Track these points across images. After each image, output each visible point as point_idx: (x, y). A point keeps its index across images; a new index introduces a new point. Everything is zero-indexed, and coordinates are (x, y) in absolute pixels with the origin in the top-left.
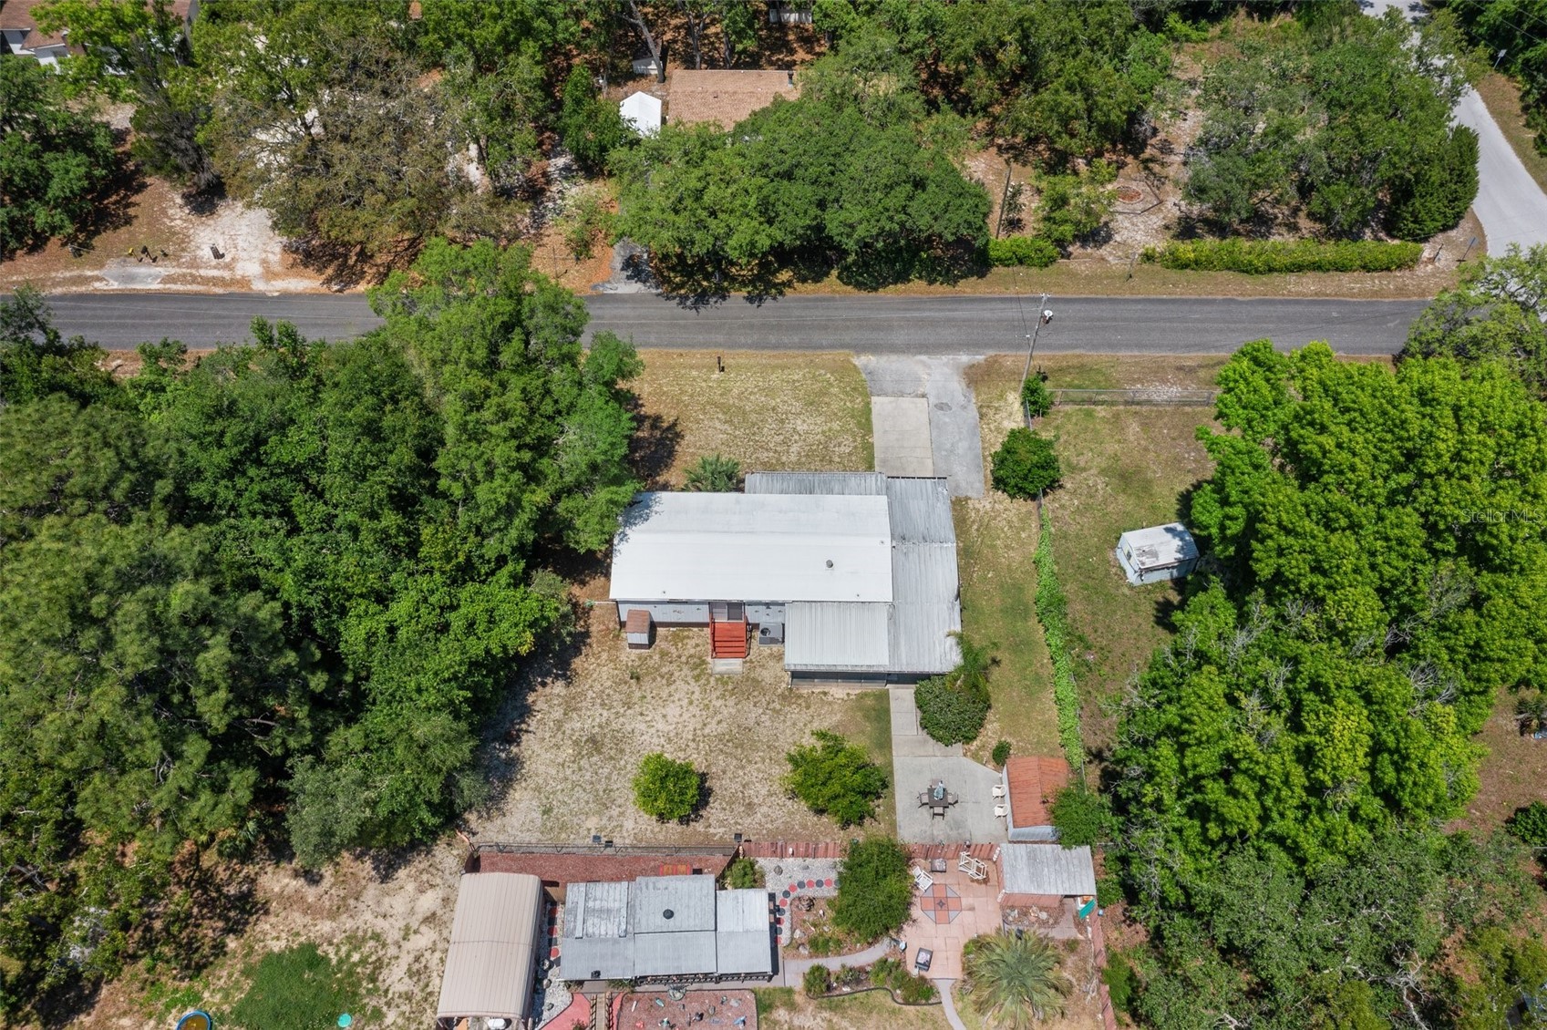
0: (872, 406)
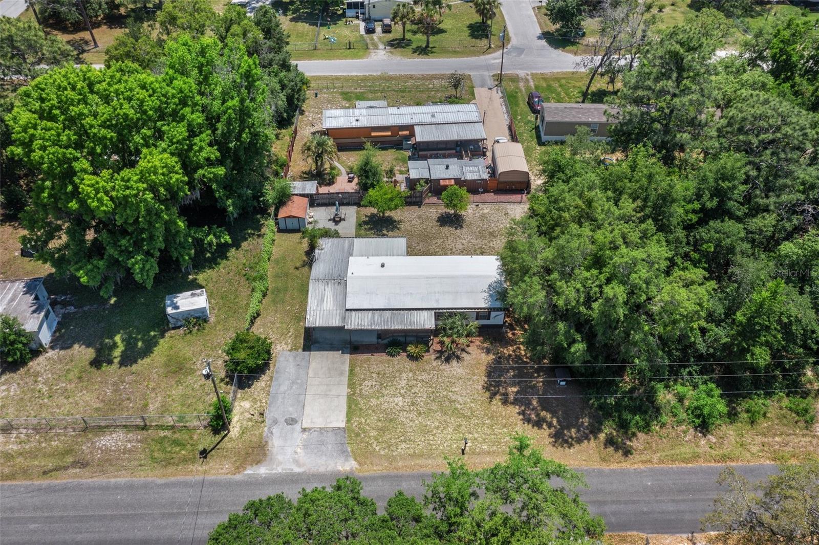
0: (345, 419)
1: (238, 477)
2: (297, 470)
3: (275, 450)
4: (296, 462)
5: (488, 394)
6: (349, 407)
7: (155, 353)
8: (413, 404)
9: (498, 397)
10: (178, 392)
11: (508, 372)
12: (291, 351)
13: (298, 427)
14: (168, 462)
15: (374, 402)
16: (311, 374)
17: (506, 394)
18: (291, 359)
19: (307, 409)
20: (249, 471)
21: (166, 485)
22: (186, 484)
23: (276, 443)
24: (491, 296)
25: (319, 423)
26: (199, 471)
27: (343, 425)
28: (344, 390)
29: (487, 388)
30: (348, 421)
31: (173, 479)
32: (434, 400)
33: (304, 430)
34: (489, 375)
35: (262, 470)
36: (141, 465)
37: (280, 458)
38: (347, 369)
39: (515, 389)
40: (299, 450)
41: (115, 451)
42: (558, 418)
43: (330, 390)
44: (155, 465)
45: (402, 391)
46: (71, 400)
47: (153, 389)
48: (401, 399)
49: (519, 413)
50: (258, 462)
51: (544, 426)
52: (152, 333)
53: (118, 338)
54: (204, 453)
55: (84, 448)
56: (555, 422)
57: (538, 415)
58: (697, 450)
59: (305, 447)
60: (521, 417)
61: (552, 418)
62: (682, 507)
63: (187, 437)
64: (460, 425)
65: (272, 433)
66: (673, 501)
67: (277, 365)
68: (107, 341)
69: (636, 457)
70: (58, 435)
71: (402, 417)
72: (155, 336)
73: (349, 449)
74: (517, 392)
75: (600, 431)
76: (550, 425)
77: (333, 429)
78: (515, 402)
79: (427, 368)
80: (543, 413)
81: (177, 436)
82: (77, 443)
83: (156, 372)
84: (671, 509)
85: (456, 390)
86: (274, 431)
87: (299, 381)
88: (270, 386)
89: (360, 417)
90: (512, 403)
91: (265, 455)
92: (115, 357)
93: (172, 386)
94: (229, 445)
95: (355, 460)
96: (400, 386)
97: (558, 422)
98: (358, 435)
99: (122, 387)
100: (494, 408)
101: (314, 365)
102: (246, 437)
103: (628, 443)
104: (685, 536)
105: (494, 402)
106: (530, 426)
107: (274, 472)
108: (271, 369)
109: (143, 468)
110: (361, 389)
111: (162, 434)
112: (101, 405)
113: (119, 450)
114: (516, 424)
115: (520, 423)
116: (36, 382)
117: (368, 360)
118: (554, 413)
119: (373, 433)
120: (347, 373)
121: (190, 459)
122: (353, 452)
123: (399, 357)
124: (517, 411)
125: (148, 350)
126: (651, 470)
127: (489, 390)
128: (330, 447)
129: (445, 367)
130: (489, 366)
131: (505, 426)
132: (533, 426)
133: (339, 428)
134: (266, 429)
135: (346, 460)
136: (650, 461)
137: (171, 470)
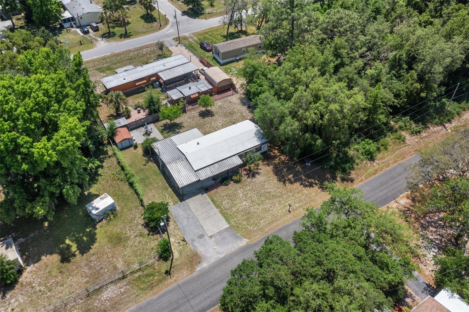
0: (227, 223)
1: (195, 274)
2: (221, 256)
3: (203, 253)
4: (218, 253)
5: (282, 183)
6: (225, 217)
7: (98, 239)
8: (253, 202)
9: (287, 182)
10: (128, 251)
11: (283, 170)
12: (174, 204)
13: (206, 237)
14: (151, 287)
15: (234, 209)
16: (194, 211)
17: (289, 180)
18: (178, 208)
19: (205, 228)
20: (198, 269)
21: (159, 298)
22: (170, 291)
23: (201, 250)
24: (258, 138)
25: (216, 231)
26: (171, 282)
27: (228, 226)
28: (217, 211)
29: (280, 180)
30: (229, 223)
31: (161, 293)
32: (261, 196)
33: (211, 237)
34: (276, 174)
35: (205, 265)
36: (137, 296)
37: (209, 255)
38: (210, 200)
39: (292, 176)
40: (215, 247)
41: (116, 297)
42: (317, 180)
43: (209, 214)
44: (146, 291)
45: (244, 199)
46: (65, 286)
47: (113, 257)
48: (245, 202)
49: (300, 185)
50: (199, 263)
51: (314, 185)
52: (88, 230)
53: (68, 241)
54: (168, 273)
55: (96, 304)
56: (317, 182)
57: (308, 182)
58: (375, 168)
59: (217, 244)
60: (302, 186)
61: (314, 181)
62: (385, 191)
63: (152, 270)
64: (280, 201)
65: (195, 246)
66: (381, 191)
67: (172, 214)
68: (61, 246)
69: (356, 181)
70: (73, 306)
71: (252, 209)
72: (90, 230)
73: (239, 235)
74: (293, 177)
75: (336, 177)
76: (316, 184)
77: (225, 230)
78: (295, 181)
79: (247, 183)
80: (310, 180)
81: (145, 272)
82: (89, 305)
83: (107, 248)
84: (382, 194)
85: (267, 187)
86: (196, 245)
87: (190, 217)
88: (177, 226)
89: (233, 218)
90: (295, 182)
91: (200, 257)
92: (75, 252)
93: (122, 250)
94: (178, 262)
95: (245, 238)
96: (241, 197)
97: (318, 181)
98: (238, 227)
99: (92, 264)
100: (289, 187)
101: (191, 206)
102: (184, 254)
103: (350, 177)
104: (393, 202)
105: (287, 185)
106: (308, 188)
107: (211, 263)
108: (171, 217)
109: (140, 296)
110: (224, 207)
111: (137, 275)
112: (87, 279)
113: (119, 295)
114: (303, 190)
115: (303, 188)
116: (33, 287)
117: (217, 192)
118: (314, 178)
119: (245, 223)
120: (211, 202)
121: (162, 279)
122: (241, 235)
123: (230, 185)
124: (299, 184)
125: (92, 239)
126: (365, 183)
127: (281, 181)
128: (229, 238)
129: (254, 180)
130: (273, 171)
131: (299, 193)
132: (310, 187)
133: (227, 228)
134: (191, 246)
135: (241, 240)
136: (362, 180)
137: (156, 289)
